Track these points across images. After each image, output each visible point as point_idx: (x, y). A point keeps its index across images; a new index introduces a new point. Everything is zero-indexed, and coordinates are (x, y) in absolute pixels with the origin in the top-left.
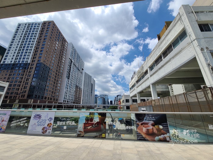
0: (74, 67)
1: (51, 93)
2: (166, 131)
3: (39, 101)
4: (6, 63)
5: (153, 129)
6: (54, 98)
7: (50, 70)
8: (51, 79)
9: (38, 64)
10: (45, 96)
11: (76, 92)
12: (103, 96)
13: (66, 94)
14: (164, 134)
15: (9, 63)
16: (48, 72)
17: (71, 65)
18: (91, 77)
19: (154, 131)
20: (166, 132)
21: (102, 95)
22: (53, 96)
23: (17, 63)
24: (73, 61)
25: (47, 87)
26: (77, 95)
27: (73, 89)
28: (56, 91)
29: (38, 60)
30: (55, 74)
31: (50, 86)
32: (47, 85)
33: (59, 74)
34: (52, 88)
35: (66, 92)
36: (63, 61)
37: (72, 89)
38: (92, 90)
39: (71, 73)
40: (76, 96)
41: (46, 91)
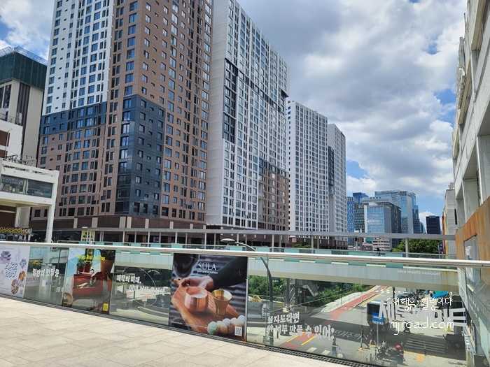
0: (247, 90)
1: (178, 194)
2: (239, 308)
3: (147, 221)
4: (53, 111)
5: (207, 298)
6: (192, 210)
7: (166, 118)
8: (174, 148)
9: (127, 102)
10: (162, 205)
11: (265, 185)
12: (390, 199)
13: (229, 197)
14: (230, 317)
15: (60, 110)
16: (159, 124)
17: (235, 88)
18: (324, 120)
19: (209, 306)
20: (238, 310)
21: (383, 193)
22: (188, 203)
23: (77, 107)
24: (239, 66)
25: (164, 177)
26: (270, 198)
27: (254, 175)
28: (194, 189)
29: (127, 89)
30: (182, 128)
31: (174, 171)
32: (164, 169)
33: (196, 126)
34: (180, 179)
35: (229, 188)
36: (205, 76)
37: (250, 175)
38: (331, 174)
39: (237, 118)
40: (265, 201)
41: (163, 189)
